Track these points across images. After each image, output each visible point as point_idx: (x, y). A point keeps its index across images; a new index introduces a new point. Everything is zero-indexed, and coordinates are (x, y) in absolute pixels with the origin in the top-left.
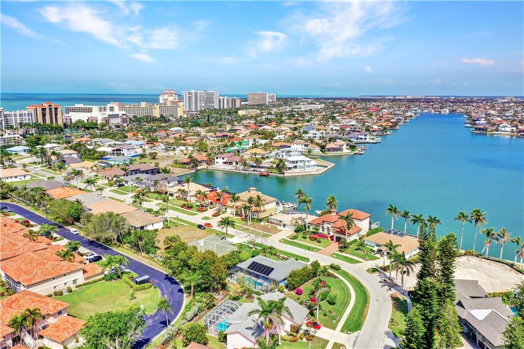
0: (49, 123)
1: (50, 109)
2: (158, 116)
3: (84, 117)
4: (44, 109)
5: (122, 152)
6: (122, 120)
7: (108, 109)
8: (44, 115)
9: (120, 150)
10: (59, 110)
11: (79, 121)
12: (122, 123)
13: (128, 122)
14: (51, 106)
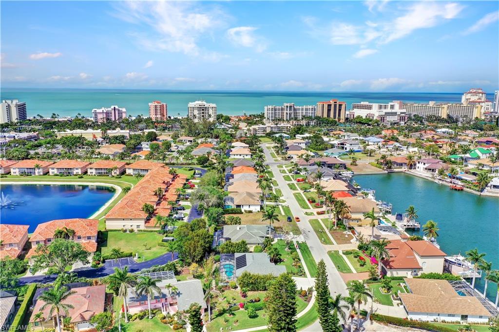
0: (326, 117)
1: (335, 106)
2: (444, 116)
3: (363, 113)
4: (329, 106)
5: (345, 146)
6: (399, 118)
7: (389, 106)
8: (329, 110)
9: (343, 144)
10: (343, 107)
11: (359, 117)
12: (399, 120)
13: (406, 120)
14: (336, 102)
